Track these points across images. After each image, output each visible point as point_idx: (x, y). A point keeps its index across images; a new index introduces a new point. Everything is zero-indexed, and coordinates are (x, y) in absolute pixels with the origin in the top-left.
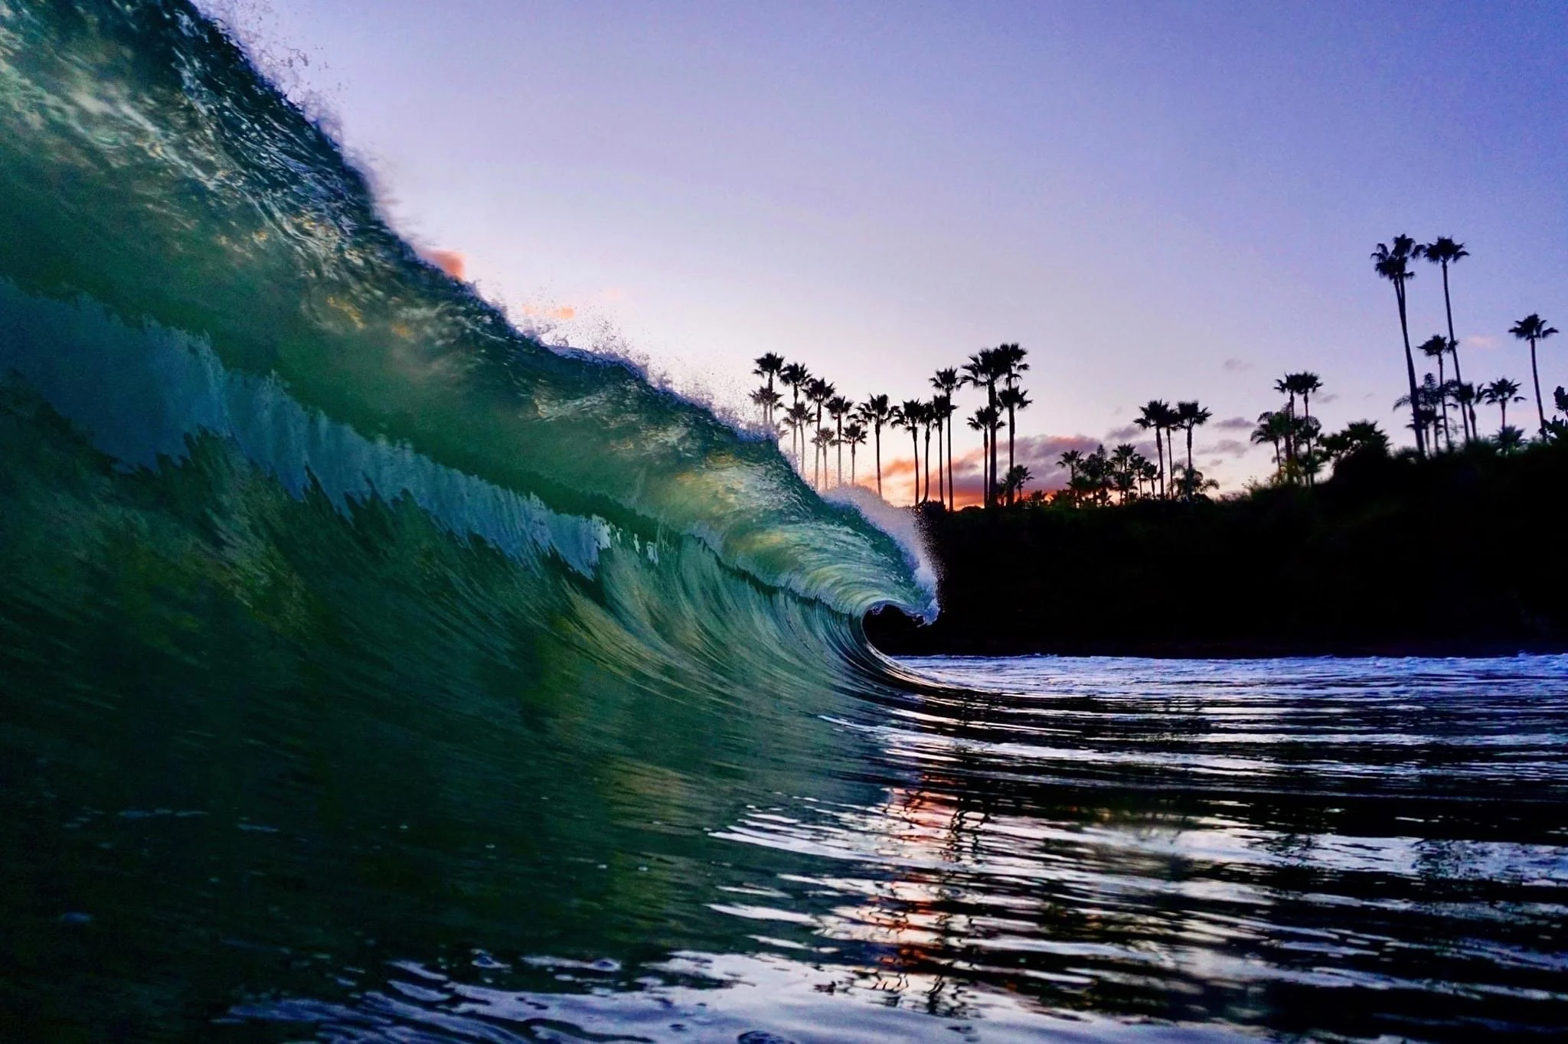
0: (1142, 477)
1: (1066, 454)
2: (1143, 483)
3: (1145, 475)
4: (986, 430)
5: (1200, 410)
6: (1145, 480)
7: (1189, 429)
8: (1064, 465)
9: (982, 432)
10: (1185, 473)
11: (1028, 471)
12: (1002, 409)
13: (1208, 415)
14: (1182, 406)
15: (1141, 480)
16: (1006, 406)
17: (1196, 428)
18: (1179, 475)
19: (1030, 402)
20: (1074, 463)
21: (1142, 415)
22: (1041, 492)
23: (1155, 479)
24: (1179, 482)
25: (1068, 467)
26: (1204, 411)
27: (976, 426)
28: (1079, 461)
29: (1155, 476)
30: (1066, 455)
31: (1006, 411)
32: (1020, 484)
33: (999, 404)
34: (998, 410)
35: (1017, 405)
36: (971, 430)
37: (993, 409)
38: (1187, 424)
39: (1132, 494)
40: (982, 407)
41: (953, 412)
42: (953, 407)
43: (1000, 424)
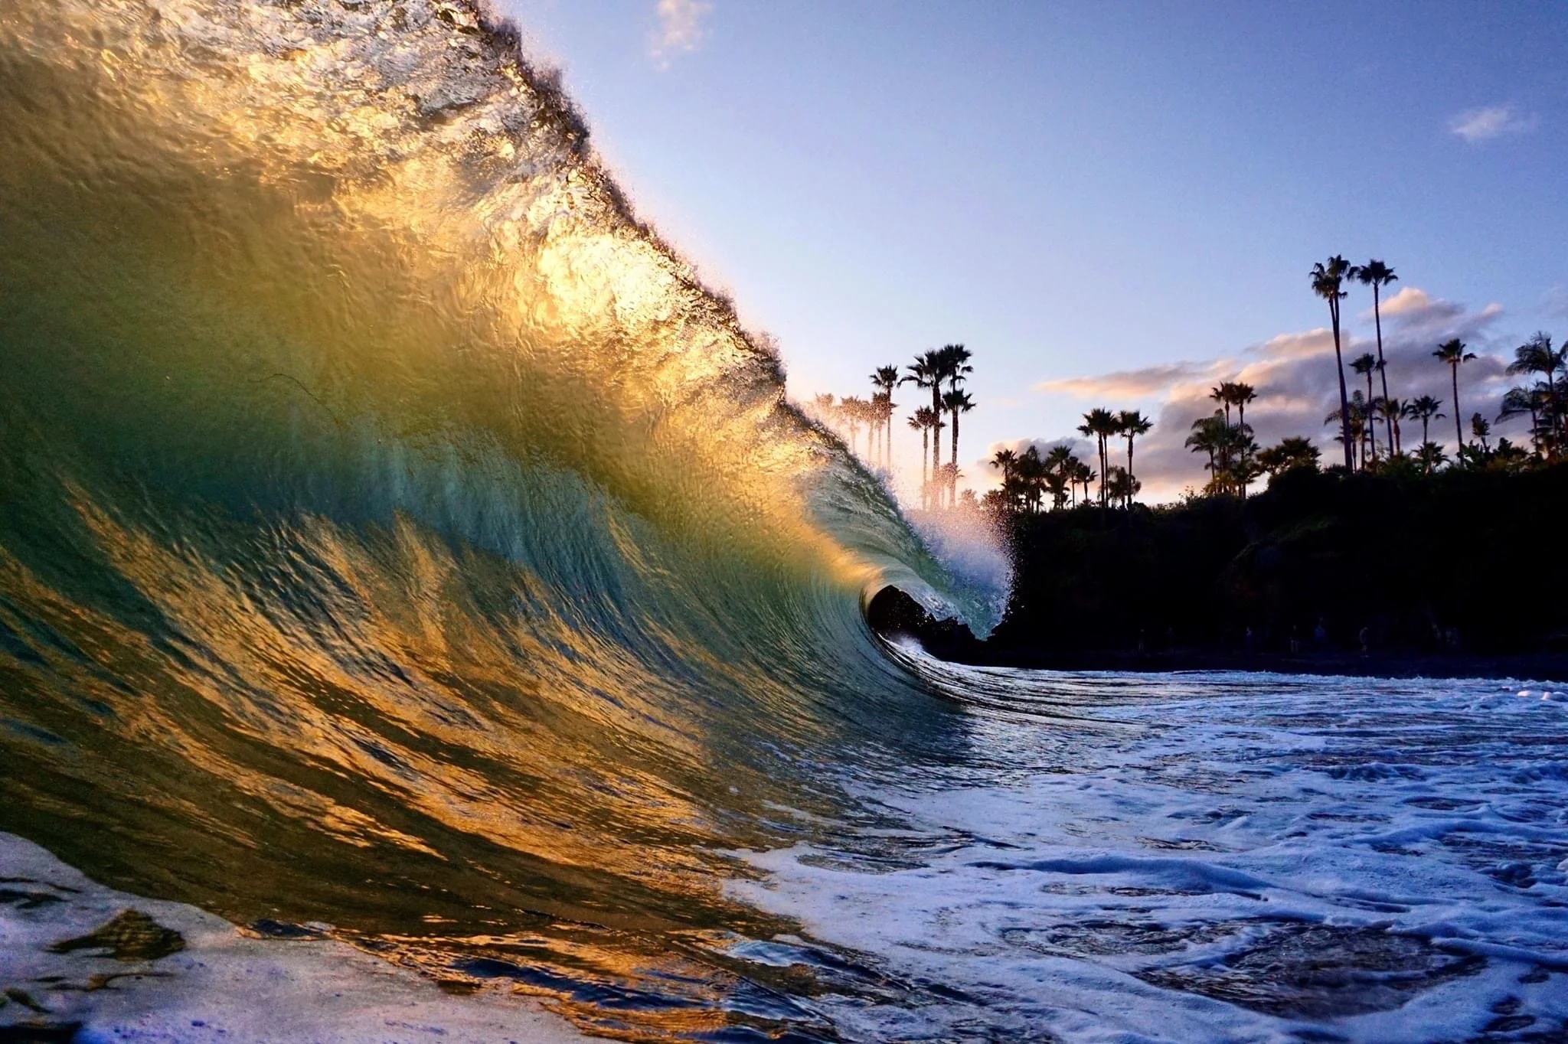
0: (1075, 478)
2: (1076, 485)
3: (1078, 476)
4: (926, 430)
5: (1141, 419)
6: (1078, 482)
7: (1131, 438)
8: (997, 466)
9: (921, 431)
12: (946, 411)
13: (1148, 425)
14: (1123, 414)
15: (1074, 481)
16: (950, 408)
17: (1137, 436)
19: (974, 405)
20: (1008, 463)
21: (1085, 423)
22: (971, 489)
23: (1088, 482)
24: (1112, 485)
25: (1002, 468)
26: (1144, 421)
27: (915, 425)
28: (1013, 461)
29: (1088, 479)
30: (1000, 455)
31: (950, 413)
33: (943, 406)
34: (941, 411)
35: (961, 408)
36: (910, 429)
37: (937, 409)
38: (1128, 432)
39: (1065, 497)
40: (924, 407)
41: (893, 410)
42: (894, 406)
43: (943, 425)
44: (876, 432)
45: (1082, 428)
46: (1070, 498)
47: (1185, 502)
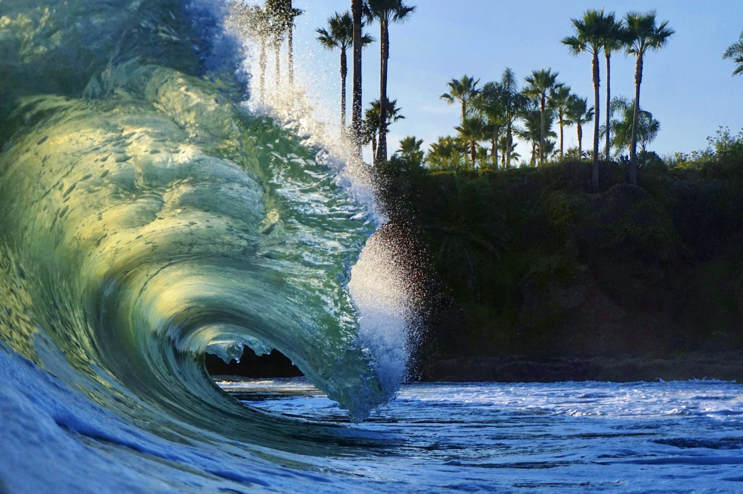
0: (565, 117)
1: (455, 82)
2: (565, 127)
3: (569, 114)
4: (344, 49)
5: (658, 26)
6: (568, 123)
7: (641, 54)
8: (452, 100)
9: (337, 51)
10: (629, 113)
11: (396, 107)
12: (370, 19)
13: (667, 34)
14: (631, 20)
15: (562, 122)
16: (376, 14)
17: (649, 52)
18: (619, 116)
19: (411, 9)
20: (467, 96)
21: (574, 33)
22: (414, 139)
23: (583, 121)
24: (618, 126)
25: (458, 104)
26: (662, 27)
27: (328, 41)
28: (474, 93)
29: (583, 117)
30: (455, 84)
31: (377, 23)
32: (385, 125)
33: (367, 11)
34: (364, 19)
35: (392, 14)
36: (320, 46)
37: (358, 17)
38: (637, 45)
39: (549, 147)
40: (342, 14)
41: (296, 19)
42: (297, 12)
43: (367, 40)
44: (271, 54)
45: (571, 42)
46: (557, 147)
47: (714, 150)
